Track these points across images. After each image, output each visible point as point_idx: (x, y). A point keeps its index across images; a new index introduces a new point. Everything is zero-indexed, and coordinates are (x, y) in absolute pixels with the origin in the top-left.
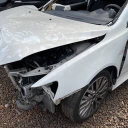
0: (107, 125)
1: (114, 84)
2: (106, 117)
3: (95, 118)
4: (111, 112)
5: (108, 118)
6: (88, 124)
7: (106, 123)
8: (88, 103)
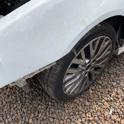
0: (107, 101)
1: (122, 46)
2: (107, 90)
3: (91, 92)
4: (114, 84)
5: (109, 91)
6: (81, 100)
7: (106, 99)
8: (78, 77)
